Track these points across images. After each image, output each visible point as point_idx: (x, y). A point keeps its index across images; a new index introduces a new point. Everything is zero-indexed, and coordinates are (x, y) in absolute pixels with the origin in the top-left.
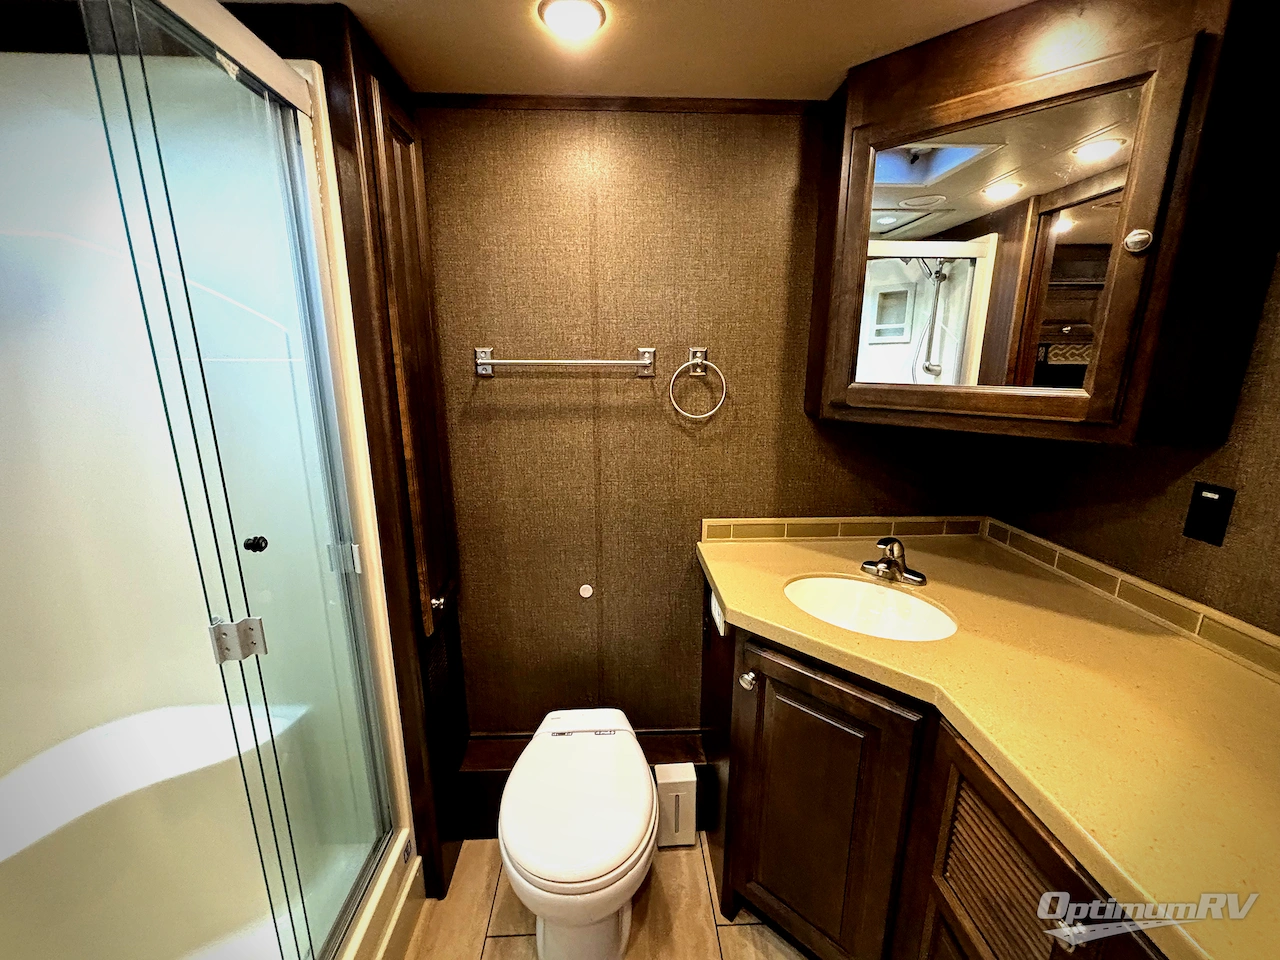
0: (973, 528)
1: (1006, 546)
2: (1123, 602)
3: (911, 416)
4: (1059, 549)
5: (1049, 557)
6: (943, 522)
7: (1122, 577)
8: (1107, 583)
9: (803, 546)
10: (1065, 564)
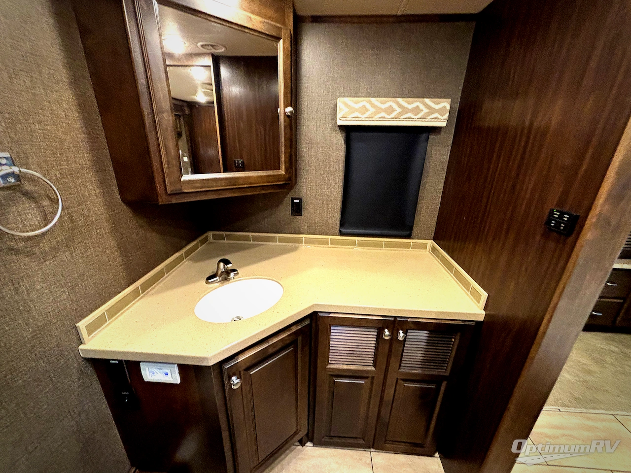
0: (205, 240)
1: (225, 241)
2: (280, 244)
3: (220, 192)
4: (251, 234)
5: (247, 239)
6: (198, 243)
7: (277, 235)
8: (272, 239)
9: (150, 295)
10: (255, 239)
